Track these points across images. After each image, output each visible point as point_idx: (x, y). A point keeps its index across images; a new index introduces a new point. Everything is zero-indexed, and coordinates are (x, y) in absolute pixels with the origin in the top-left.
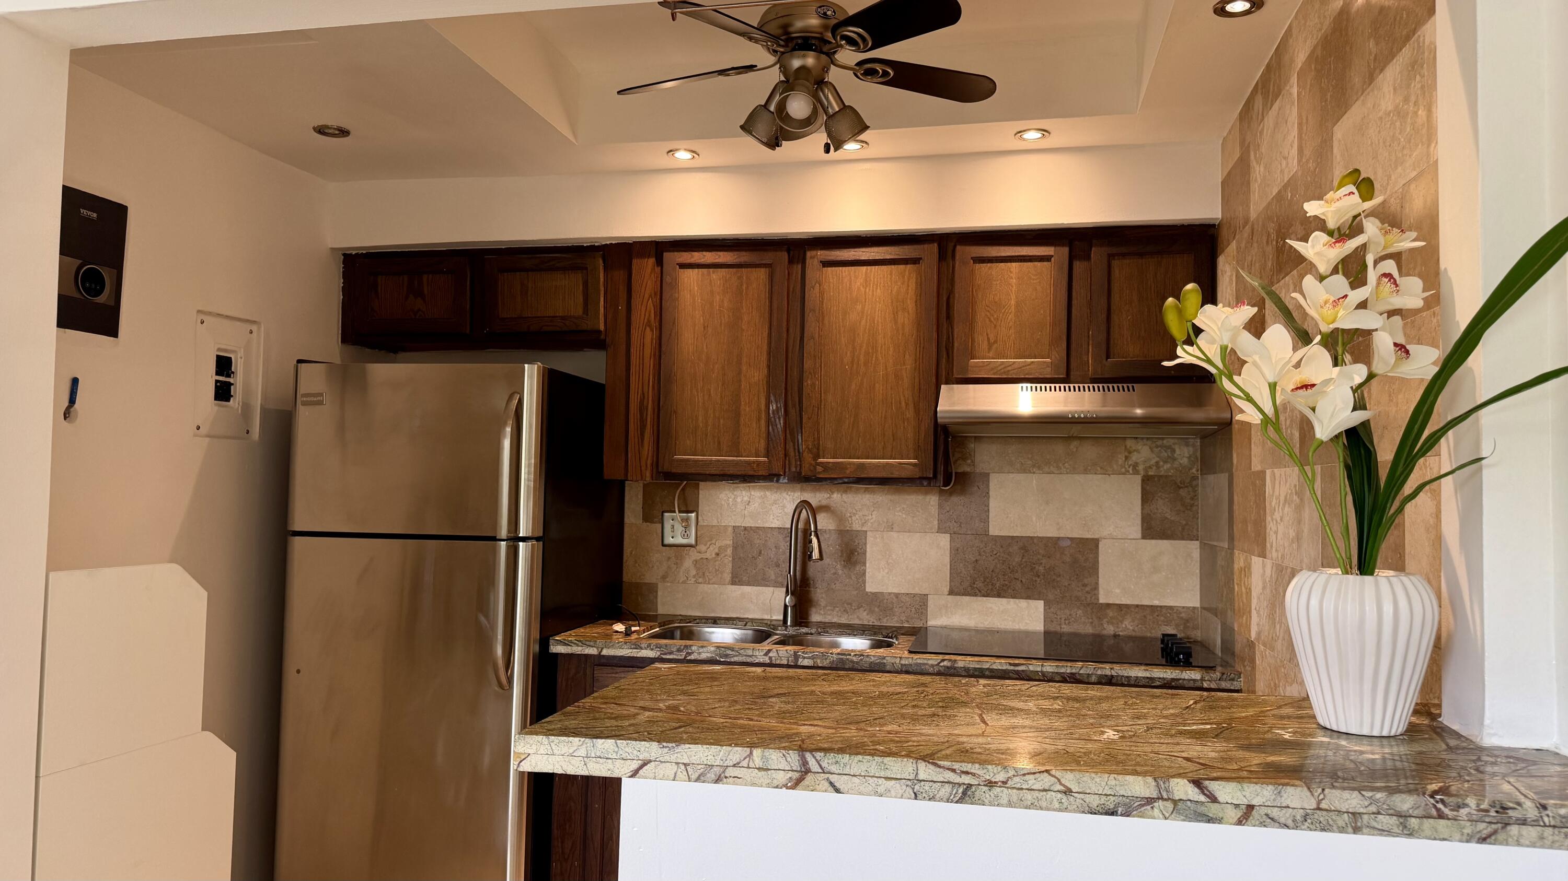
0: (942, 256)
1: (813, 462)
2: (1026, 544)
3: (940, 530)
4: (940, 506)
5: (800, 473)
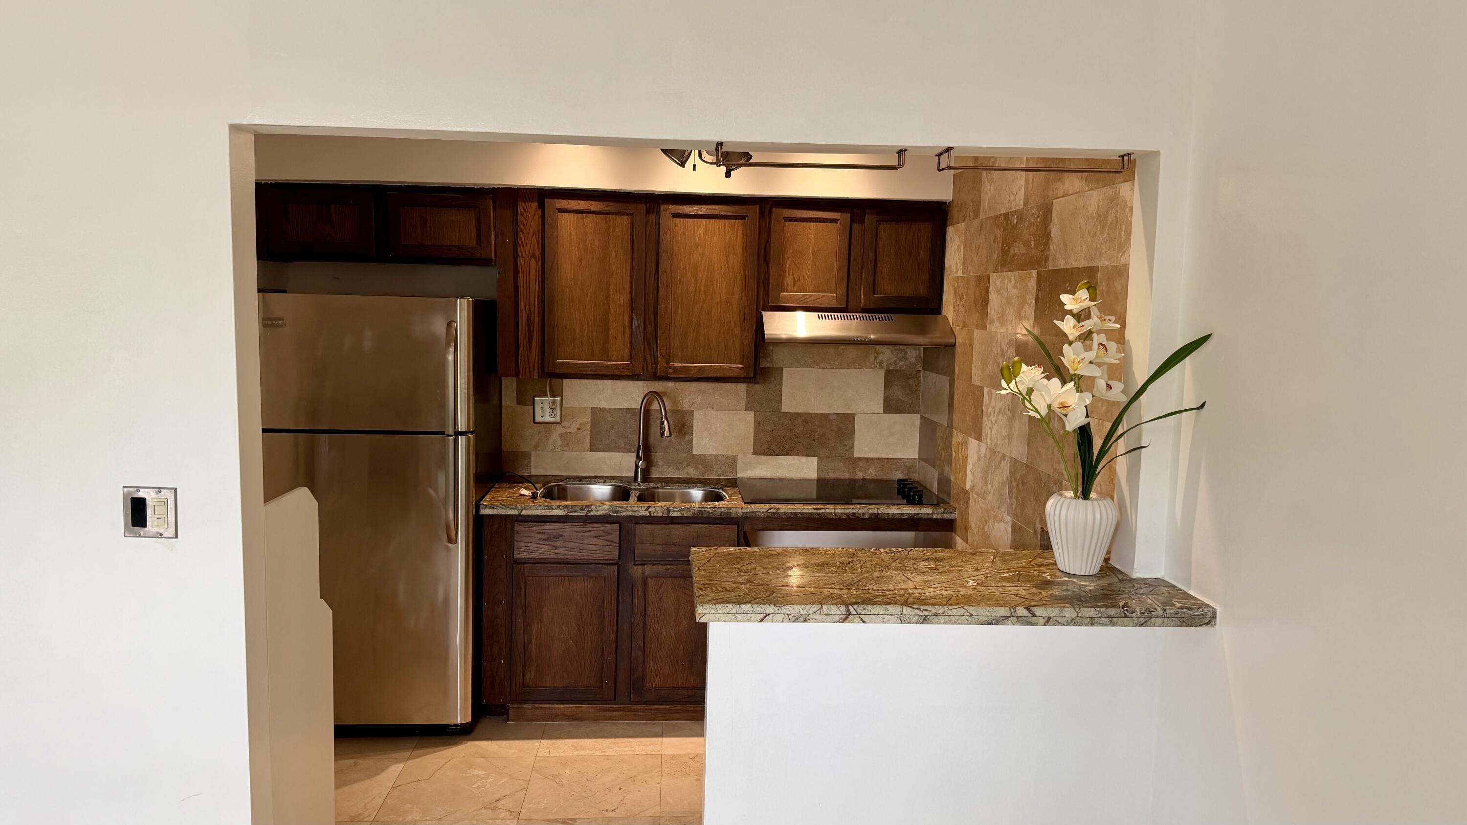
0: (762, 215)
1: (666, 366)
2: (807, 418)
3: (748, 409)
4: (747, 391)
5: (655, 373)
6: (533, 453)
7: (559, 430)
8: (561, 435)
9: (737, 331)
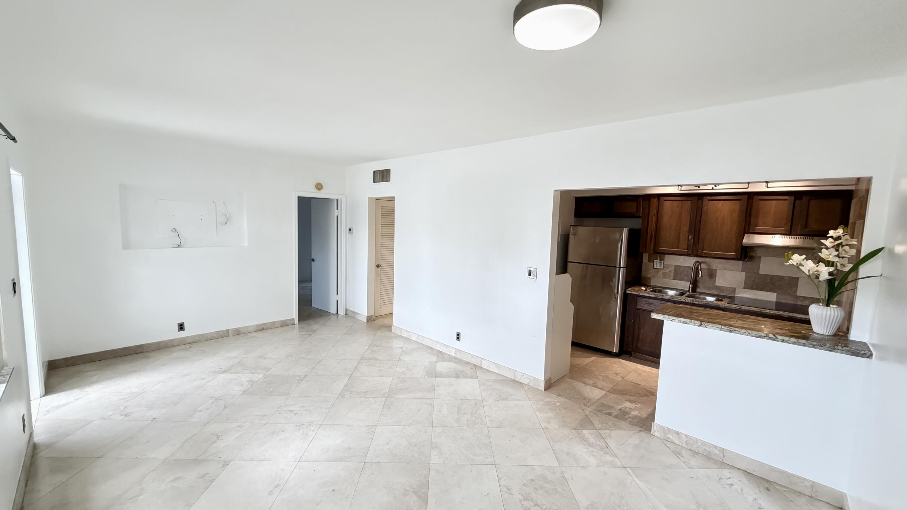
0: (749, 198)
1: (701, 252)
2: (772, 277)
3: (742, 271)
4: (743, 264)
5: (697, 255)
6: (652, 278)
7: (662, 271)
8: (663, 273)
9: (734, 241)
